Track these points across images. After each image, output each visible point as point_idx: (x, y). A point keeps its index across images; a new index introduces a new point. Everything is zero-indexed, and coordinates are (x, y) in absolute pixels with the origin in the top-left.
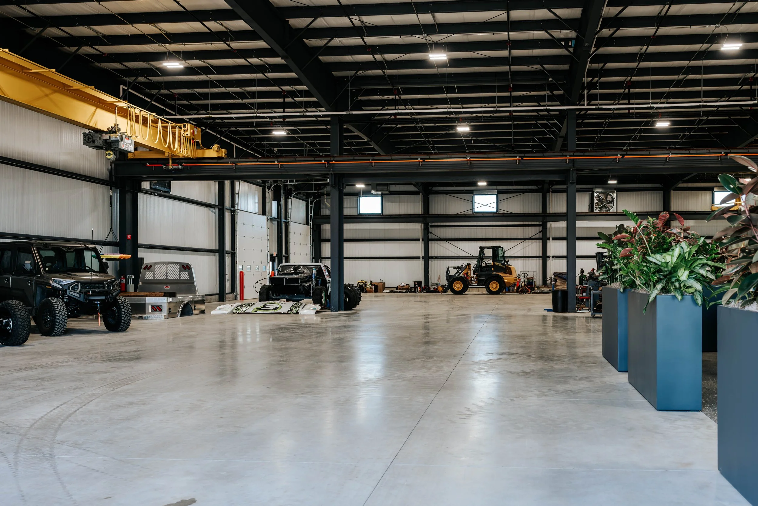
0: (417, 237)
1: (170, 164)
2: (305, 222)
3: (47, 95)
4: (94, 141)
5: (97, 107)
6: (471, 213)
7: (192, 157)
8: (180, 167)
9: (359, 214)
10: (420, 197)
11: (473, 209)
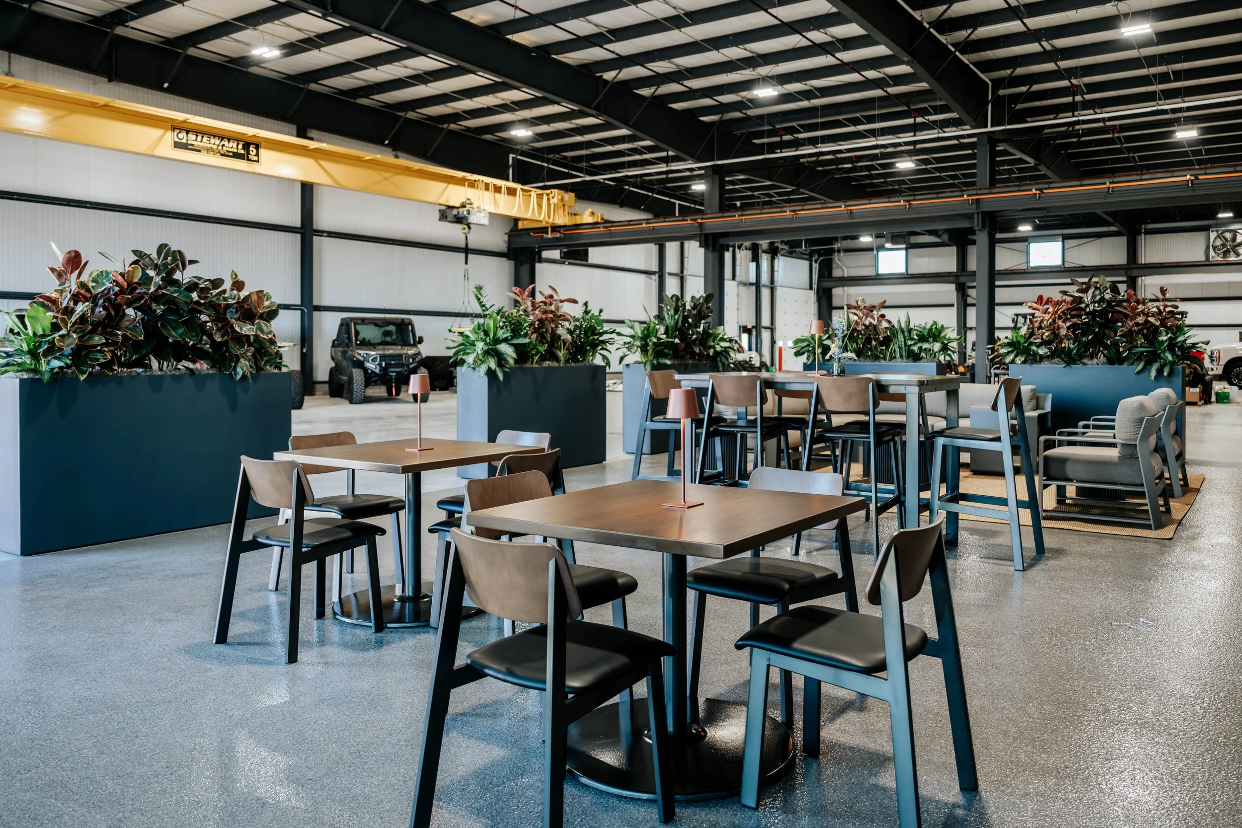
0: (951, 302)
1: (550, 232)
2: (808, 287)
3: (386, 179)
4: (446, 217)
5: (449, 183)
6: (1026, 268)
7: (568, 223)
8: (558, 235)
9: (878, 275)
10: (953, 250)
11: (1028, 262)
